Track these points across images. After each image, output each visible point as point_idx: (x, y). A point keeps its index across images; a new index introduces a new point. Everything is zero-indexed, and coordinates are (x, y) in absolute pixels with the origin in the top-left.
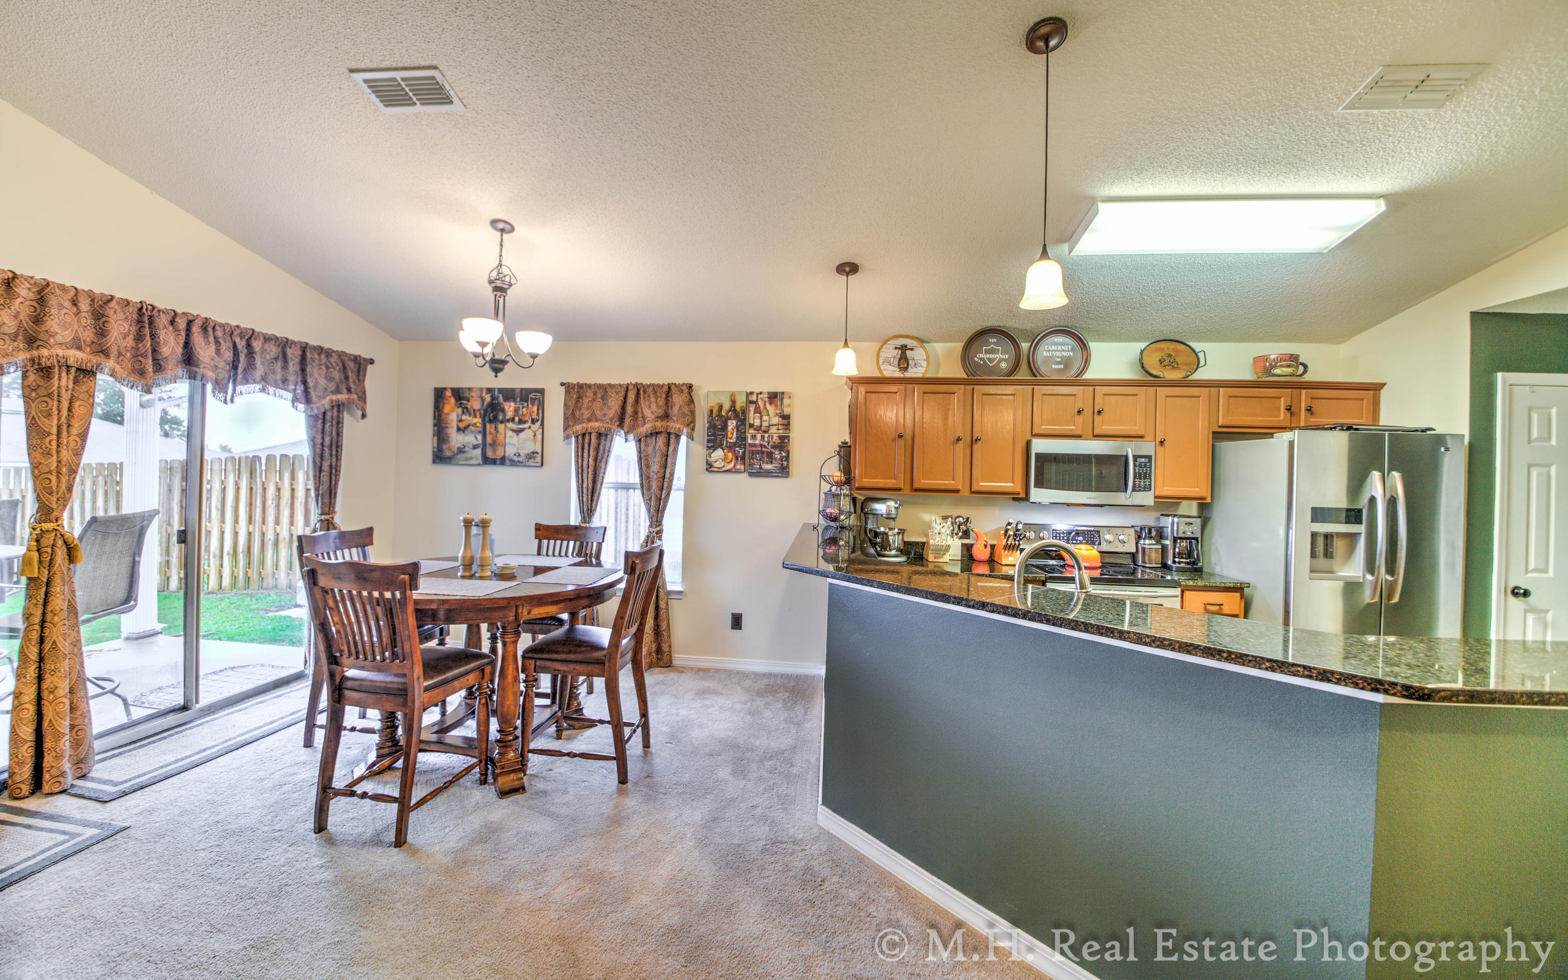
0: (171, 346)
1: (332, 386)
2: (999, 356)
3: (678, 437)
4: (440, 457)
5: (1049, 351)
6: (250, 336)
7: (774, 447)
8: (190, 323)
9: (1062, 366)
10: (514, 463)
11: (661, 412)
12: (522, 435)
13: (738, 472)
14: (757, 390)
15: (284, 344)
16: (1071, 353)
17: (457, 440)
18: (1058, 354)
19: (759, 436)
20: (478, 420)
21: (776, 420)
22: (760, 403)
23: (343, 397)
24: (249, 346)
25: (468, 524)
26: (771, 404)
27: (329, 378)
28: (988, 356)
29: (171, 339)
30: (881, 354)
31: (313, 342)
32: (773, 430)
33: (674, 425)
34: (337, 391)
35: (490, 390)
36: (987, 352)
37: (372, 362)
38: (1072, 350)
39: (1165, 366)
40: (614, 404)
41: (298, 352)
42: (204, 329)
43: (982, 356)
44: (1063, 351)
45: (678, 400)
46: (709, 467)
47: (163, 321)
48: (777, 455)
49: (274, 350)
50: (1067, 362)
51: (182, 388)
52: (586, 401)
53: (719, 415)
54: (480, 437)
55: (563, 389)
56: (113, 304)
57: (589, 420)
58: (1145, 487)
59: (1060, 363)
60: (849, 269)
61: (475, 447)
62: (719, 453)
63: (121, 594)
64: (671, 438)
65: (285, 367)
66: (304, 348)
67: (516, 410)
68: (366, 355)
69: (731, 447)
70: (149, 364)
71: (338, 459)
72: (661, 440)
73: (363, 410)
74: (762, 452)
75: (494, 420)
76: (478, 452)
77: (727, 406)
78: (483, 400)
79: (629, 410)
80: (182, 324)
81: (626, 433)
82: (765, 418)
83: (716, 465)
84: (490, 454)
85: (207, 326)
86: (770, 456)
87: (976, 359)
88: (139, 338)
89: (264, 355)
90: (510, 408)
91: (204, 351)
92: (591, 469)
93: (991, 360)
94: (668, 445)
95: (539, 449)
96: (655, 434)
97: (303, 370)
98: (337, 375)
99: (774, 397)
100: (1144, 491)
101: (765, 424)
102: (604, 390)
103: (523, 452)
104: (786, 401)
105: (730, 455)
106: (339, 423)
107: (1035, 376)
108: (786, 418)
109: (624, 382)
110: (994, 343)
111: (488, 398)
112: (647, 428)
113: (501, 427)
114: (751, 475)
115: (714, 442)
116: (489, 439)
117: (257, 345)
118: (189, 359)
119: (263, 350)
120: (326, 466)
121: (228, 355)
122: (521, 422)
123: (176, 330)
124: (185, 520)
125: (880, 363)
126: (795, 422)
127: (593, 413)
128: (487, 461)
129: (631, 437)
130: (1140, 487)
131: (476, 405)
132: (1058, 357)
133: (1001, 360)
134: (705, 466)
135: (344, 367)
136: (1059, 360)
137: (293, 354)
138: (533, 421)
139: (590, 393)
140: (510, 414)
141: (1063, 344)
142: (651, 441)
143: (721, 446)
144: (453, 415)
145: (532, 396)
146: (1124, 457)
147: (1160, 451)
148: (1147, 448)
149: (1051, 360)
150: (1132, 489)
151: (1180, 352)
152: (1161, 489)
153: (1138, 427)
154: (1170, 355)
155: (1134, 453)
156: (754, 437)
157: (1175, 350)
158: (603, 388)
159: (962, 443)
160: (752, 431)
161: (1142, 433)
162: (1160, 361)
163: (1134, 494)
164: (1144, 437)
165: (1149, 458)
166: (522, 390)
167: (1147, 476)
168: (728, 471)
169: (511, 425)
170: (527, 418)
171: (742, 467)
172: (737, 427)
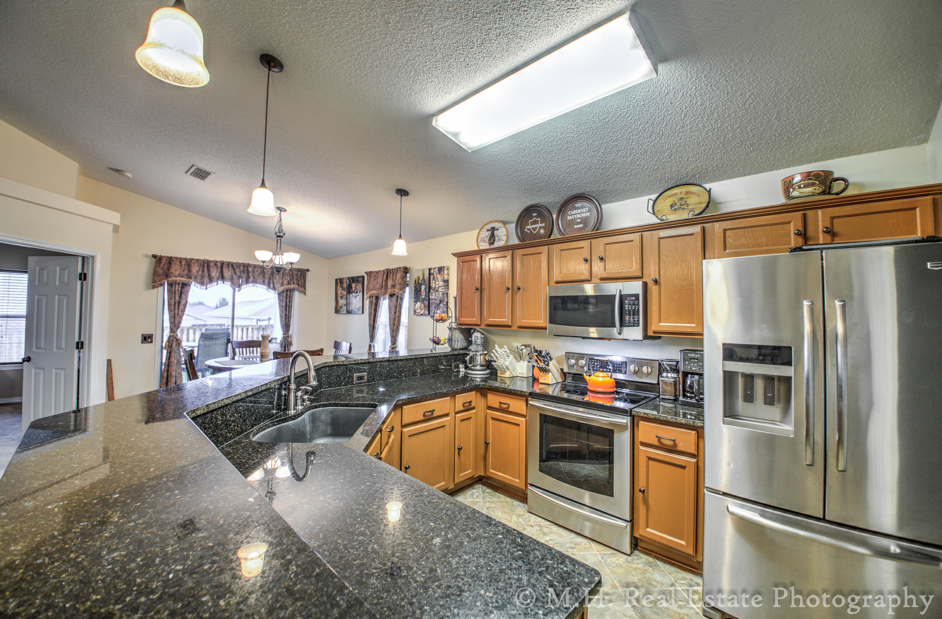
1: (286, 282)
2: (539, 225)
3: (402, 297)
5: (571, 215)
6: (248, 266)
7: (441, 299)
8: (222, 264)
9: (582, 225)
11: (394, 283)
14: (434, 267)
15: (263, 268)
16: (588, 214)
18: (578, 216)
21: (441, 283)
22: (435, 274)
23: (292, 286)
24: (246, 270)
26: (439, 274)
27: (286, 279)
28: (532, 226)
29: (215, 270)
30: (480, 236)
32: (440, 290)
33: (399, 290)
34: (290, 284)
36: (532, 223)
37: (308, 270)
38: (589, 211)
39: (675, 210)
40: (380, 280)
41: (270, 270)
43: (529, 227)
44: (582, 213)
45: (400, 276)
46: (415, 312)
47: (212, 264)
49: (258, 271)
50: (585, 221)
51: (222, 284)
52: (373, 280)
53: (418, 283)
55: (368, 275)
56: (193, 261)
57: (373, 290)
58: (634, 323)
59: (580, 223)
60: (402, 192)
62: (418, 304)
64: (398, 297)
65: (264, 276)
66: (274, 268)
68: (305, 268)
69: (423, 301)
70: (207, 280)
71: (290, 313)
72: (395, 298)
73: (304, 290)
74: (435, 303)
77: (421, 278)
79: (384, 283)
81: (385, 295)
82: (437, 282)
83: (417, 311)
85: (230, 264)
86: (439, 305)
87: (526, 230)
88: (204, 271)
91: (227, 273)
92: (373, 315)
93: (534, 229)
94: (397, 301)
96: (392, 295)
97: (272, 277)
98: (290, 278)
99: (441, 269)
100: (634, 326)
101: (437, 286)
104: (446, 272)
106: (291, 297)
107: (564, 235)
108: (446, 282)
109: (382, 268)
110: (535, 217)
112: (390, 292)
117: (251, 269)
118: (222, 276)
119: (254, 271)
121: (238, 273)
123: (217, 267)
125: (479, 241)
127: (374, 286)
129: (386, 298)
130: (629, 322)
132: (579, 219)
133: (541, 228)
135: (294, 274)
136: (579, 220)
138: (360, 291)
139: (374, 276)
141: (583, 207)
142: (392, 298)
143: (419, 300)
146: (614, 296)
147: (653, 289)
148: (635, 287)
149: (573, 222)
150: (622, 325)
151: (692, 193)
152: (655, 326)
153: (635, 269)
154: (682, 199)
155: (623, 293)
156: (432, 294)
157: (687, 193)
158: (377, 272)
159: (510, 291)
160: (432, 291)
161: (639, 274)
162: (672, 206)
163: (625, 329)
164: (641, 278)
165: (637, 296)
166: (357, 277)
167: (636, 313)
168: (422, 315)
169: (354, 294)
170: (358, 291)
171: (427, 312)
172: (425, 289)
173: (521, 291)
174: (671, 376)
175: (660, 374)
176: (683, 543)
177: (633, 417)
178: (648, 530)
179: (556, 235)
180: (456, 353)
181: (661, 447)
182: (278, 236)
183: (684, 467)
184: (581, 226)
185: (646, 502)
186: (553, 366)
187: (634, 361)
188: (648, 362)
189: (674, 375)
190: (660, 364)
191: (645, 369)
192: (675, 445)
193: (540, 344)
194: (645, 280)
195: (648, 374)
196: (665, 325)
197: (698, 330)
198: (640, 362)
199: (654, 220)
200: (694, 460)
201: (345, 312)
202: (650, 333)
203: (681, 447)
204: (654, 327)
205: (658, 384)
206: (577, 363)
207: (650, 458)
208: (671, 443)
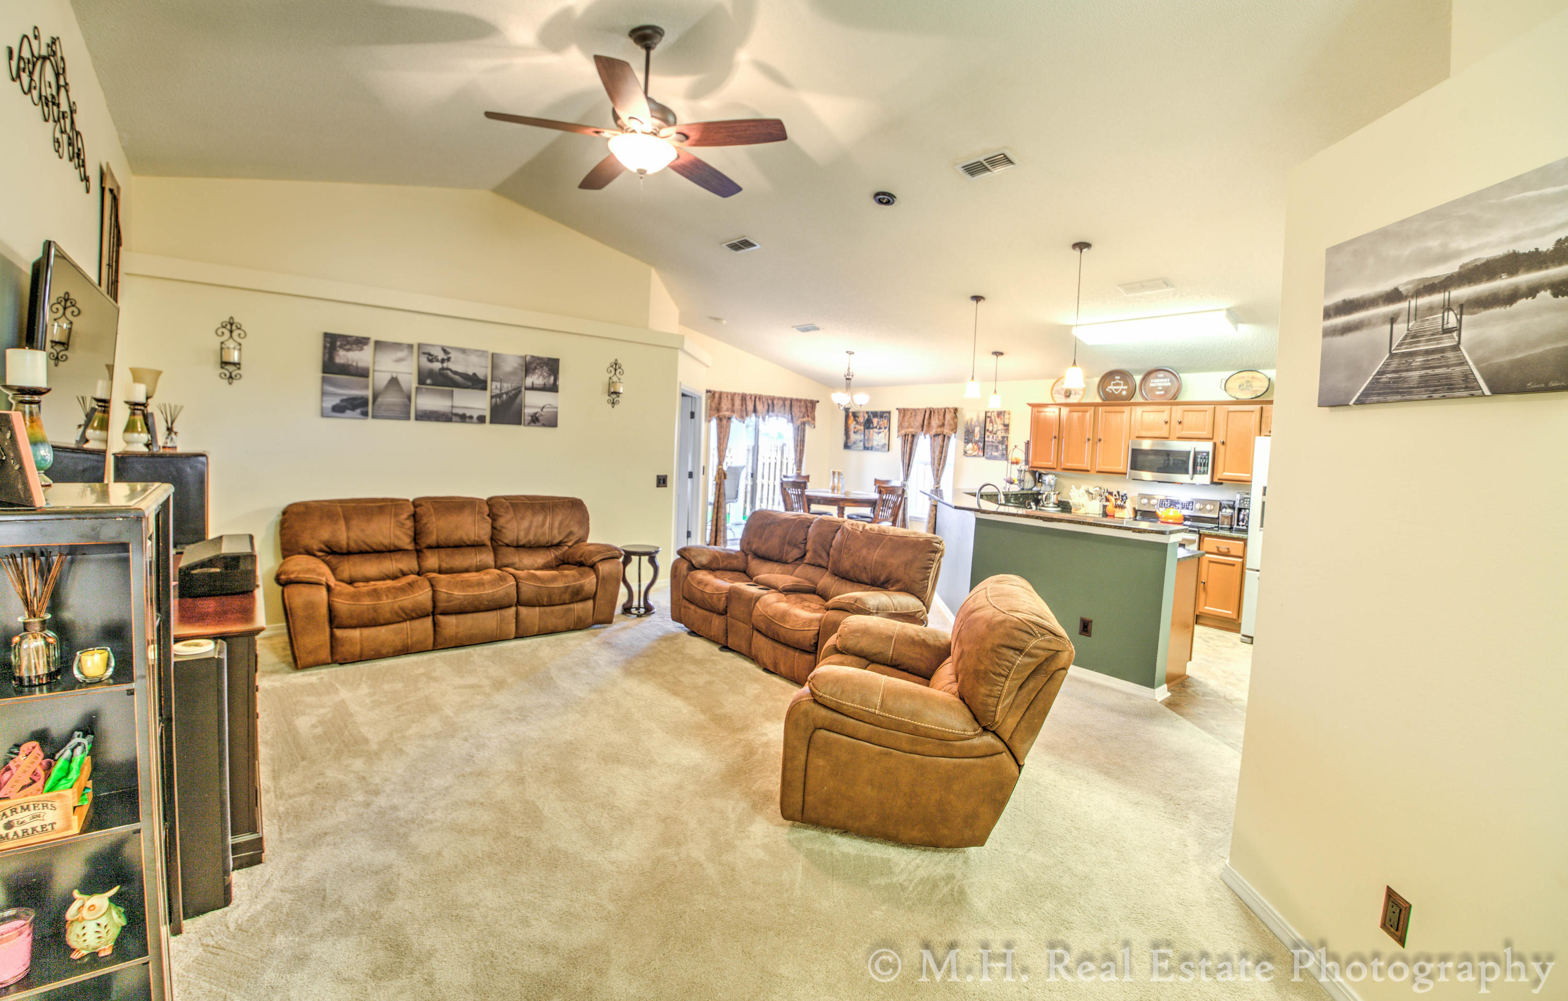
0: (750, 407)
1: (801, 415)
2: (1122, 387)
3: (949, 438)
4: (846, 446)
5: (1154, 383)
6: (773, 399)
7: (999, 442)
8: (755, 398)
10: (877, 450)
11: (940, 423)
12: (880, 435)
13: (979, 456)
14: (991, 410)
15: (784, 400)
16: (1168, 384)
17: (853, 437)
18: (1160, 384)
19: (991, 436)
20: (862, 428)
21: (1001, 427)
22: (993, 417)
23: (805, 419)
24: (773, 403)
25: (834, 473)
26: (998, 418)
27: (800, 412)
28: (1114, 388)
30: (1055, 388)
31: (794, 397)
32: (999, 433)
33: (946, 430)
34: (804, 417)
35: (867, 413)
36: (1114, 385)
37: (818, 402)
38: (1169, 382)
39: (1242, 390)
40: (919, 419)
41: (789, 402)
42: (759, 399)
43: (1111, 387)
44: (1163, 383)
45: (949, 416)
46: (965, 453)
47: (748, 398)
48: (1000, 447)
49: (781, 403)
50: (1166, 389)
51: (753, 417)
52: (907, 418)
53: (971, 425)
54: (863, 436)
55: (897, 411)
57: (908, 428)
58: (1204, 472)
59: (1161, 390)
60: (998, 354)
61: (861, 441)
62: (970, 446)
63: (734, 496)
64: (945, 438)
65: (785, 409)
66: (791, 400)
67: (878, 422)
68: (815, 399)
69: (976, 442)
70: (744, 413)
71: (803, 446)
72: (941, 438)
73: (814, 424)
74: (992, 446)
75: (868, 428)
76: (862, 444)
77: (975, 421)
78: (864, 417)
79: (926, 422)
80: (753, 398)
81: (925, 434)
82: (995, 426)
83: (968, 452)
84: (867, 445)
85: (760, 397)
86: (997, 447)
87: (1107, 390)
88: (742, 405)
89: (778, 404)
90: (875, 421)
91: (760, 407)
92: (908, 453)
93: (1117, 390)
94: (944, 441)
95: (887, 443)
96: (936, 435)
97: (791, 409)
98: (803, 410)
99: (1000, 414)
100: (1204, 474)
101: (995, 429)
102: (915, 411)
103: (880, 444)
104: (1007, 416)
105: (976, 447)
106: (804, 431)
107: (1145, 399)
108: (1007, 426)
109: (924, 407)
110: (1119, 380)
111: (866, 416)
112: (933, 432)
113: (871, 431)
114: (987, 458)
115: (967, 441)
116: (866, 437)
117: (775, 402)
118: (755, 411)
119: (777, 403)
120: (798, 450)
121: (766, 407)
122: (880, 428)
124: (753, 470)
126: (1011, 428)
127: (910, 424)
128: (866, 448)
129: (928, 436)
130: (1200, 472)
131: (861, 420)
132: (1160, 386)
133: (1123, 390)
134: (963, 453)
135: (806, 407)
136: (1161, 388)
137: (788, 403)
138: (885, 428)
139: (909, 414)
140: (875, 424)
141: (1164, 378)
142: (937, 438)
143: (971, 441)
144: (852, 424)
145: (885, 415)
146: (1189, 452)
147: (1221, 448)
148: (1207, 447)
149: (1156, 388)
150: (1195, 472)
151: (1257, 378)
152: (1221, 474)
153: (1206, 433)
154: (1248, 382)
155: (1197, 450)
156: (988, 437)
157: (1253, 378)
158: (914, 410)
159: (1091, 441)
160: (987, 434)
161: (1210, 436)
162: (1240, 386)
163: (1196, 476)
164: (1212, 439)
165: (1208, 453)
166: (881, 412)
167: (1206, 465)
168: (975, 456)
169: (876, 430)
170: (883, 427)
171: (982, 454)
172: (980, 431)
173: (1102, 442)
174: (1228, 511)
175: (1220, 510)
176: (1230, 612)
177: (1200, 535)
178: (1206, 608)
179: (1138, 398)
180: (1025, 492)
181: (1220, 553)
182: (847, 379)
183: (1234, 565)
184: (1162, 392)
185: (1205, 589)
186: (1129, 504)
187: (1199, 501)
188: (1212, 502)
189: (1231, 511)
190: (1221, 504)
191: (1208, 507)
192: (1229, 551)
193: (1114, 486)
194: (1215, 440)
195: (1210, 511)
196: (1227, 475)
197: (1249, 479)
198: (1204, 502)
199: (1226, 397)
200: (1240, 560)
201: (862, 448)
202: (1216, 480)
203: (1232, 553)
204: (1219, 475)
205: (1218, 518)
206: (1149, 503)
207: (1210, 562)
208: (1226, 550)
